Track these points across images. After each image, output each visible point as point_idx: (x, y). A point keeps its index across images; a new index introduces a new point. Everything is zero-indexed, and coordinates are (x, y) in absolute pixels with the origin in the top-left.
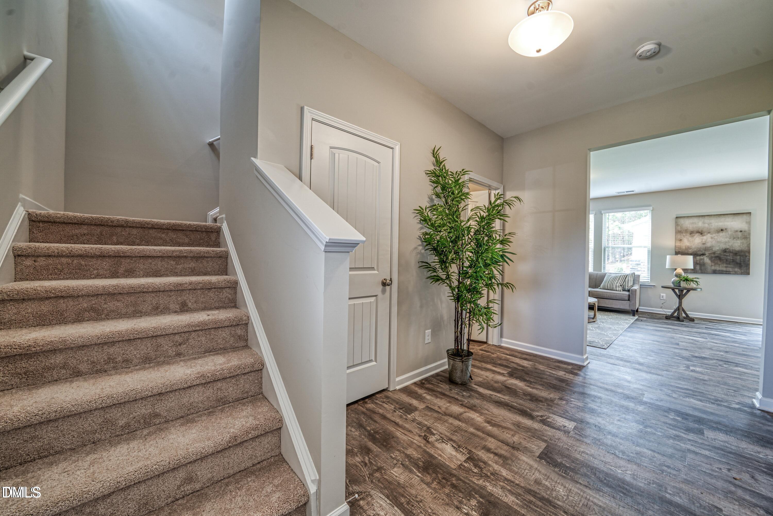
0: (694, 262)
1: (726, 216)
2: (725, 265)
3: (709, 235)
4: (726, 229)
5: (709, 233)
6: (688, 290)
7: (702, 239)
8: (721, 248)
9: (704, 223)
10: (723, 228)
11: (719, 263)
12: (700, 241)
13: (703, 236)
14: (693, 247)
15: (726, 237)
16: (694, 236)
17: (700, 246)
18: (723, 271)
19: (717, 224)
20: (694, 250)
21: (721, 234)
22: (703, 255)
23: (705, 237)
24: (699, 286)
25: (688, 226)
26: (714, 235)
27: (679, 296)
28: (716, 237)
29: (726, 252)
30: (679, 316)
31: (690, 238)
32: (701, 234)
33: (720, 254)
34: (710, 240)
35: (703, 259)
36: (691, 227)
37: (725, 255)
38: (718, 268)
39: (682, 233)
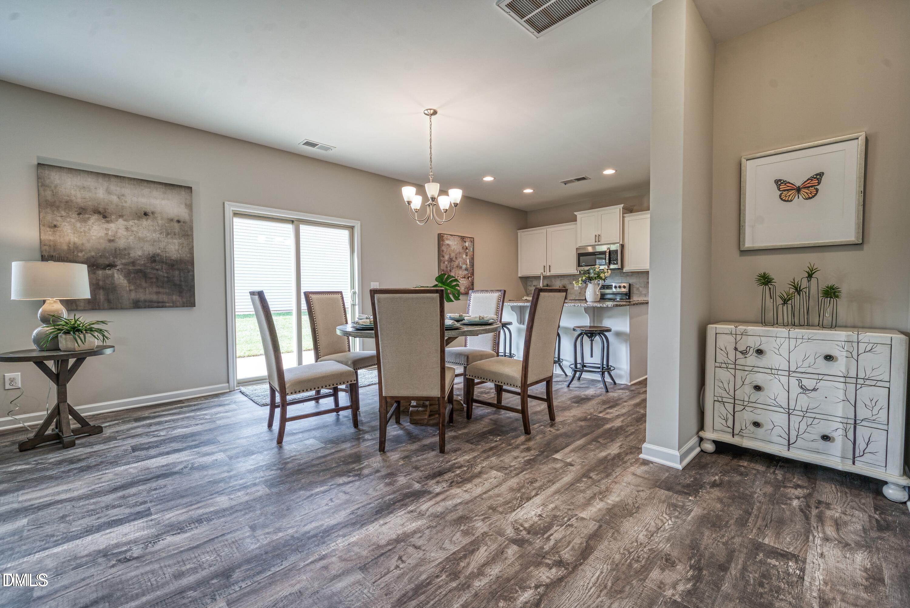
0: (91, 284)
1: (152, 185)
2: (155, 289)
3: (121, 221)
4: (153, 213)
5: (121, 216)
6: (81, 358)
7: (107, 229)
8: (146, 253)
9: (109, 192)
10: (149, 209)
11: (144, 284)
12: (102, 233)
13: (108, 222)
14: (88, 246)
15: (155, 231)
16: (89, 219)
17: (104, 244)
18: (151, 301)
19: (135, 199)
20: (89, 255)
21: (145, 222)
22: (111, 266)
23: (112, 226)
24: (108, 343)
25: (73, 192)
26: (131, 223)
27: (58, 375)
28: (135, 229)
29: (155, 261)
30: (61, 431)
31: (78, 225)
32: (105, 217)
33: (144, 265)
34: (122, 232)
35: (113, 276)
36: (79, 195)
37: (153, 268)
38: (142, 296)
39: (58, 208)
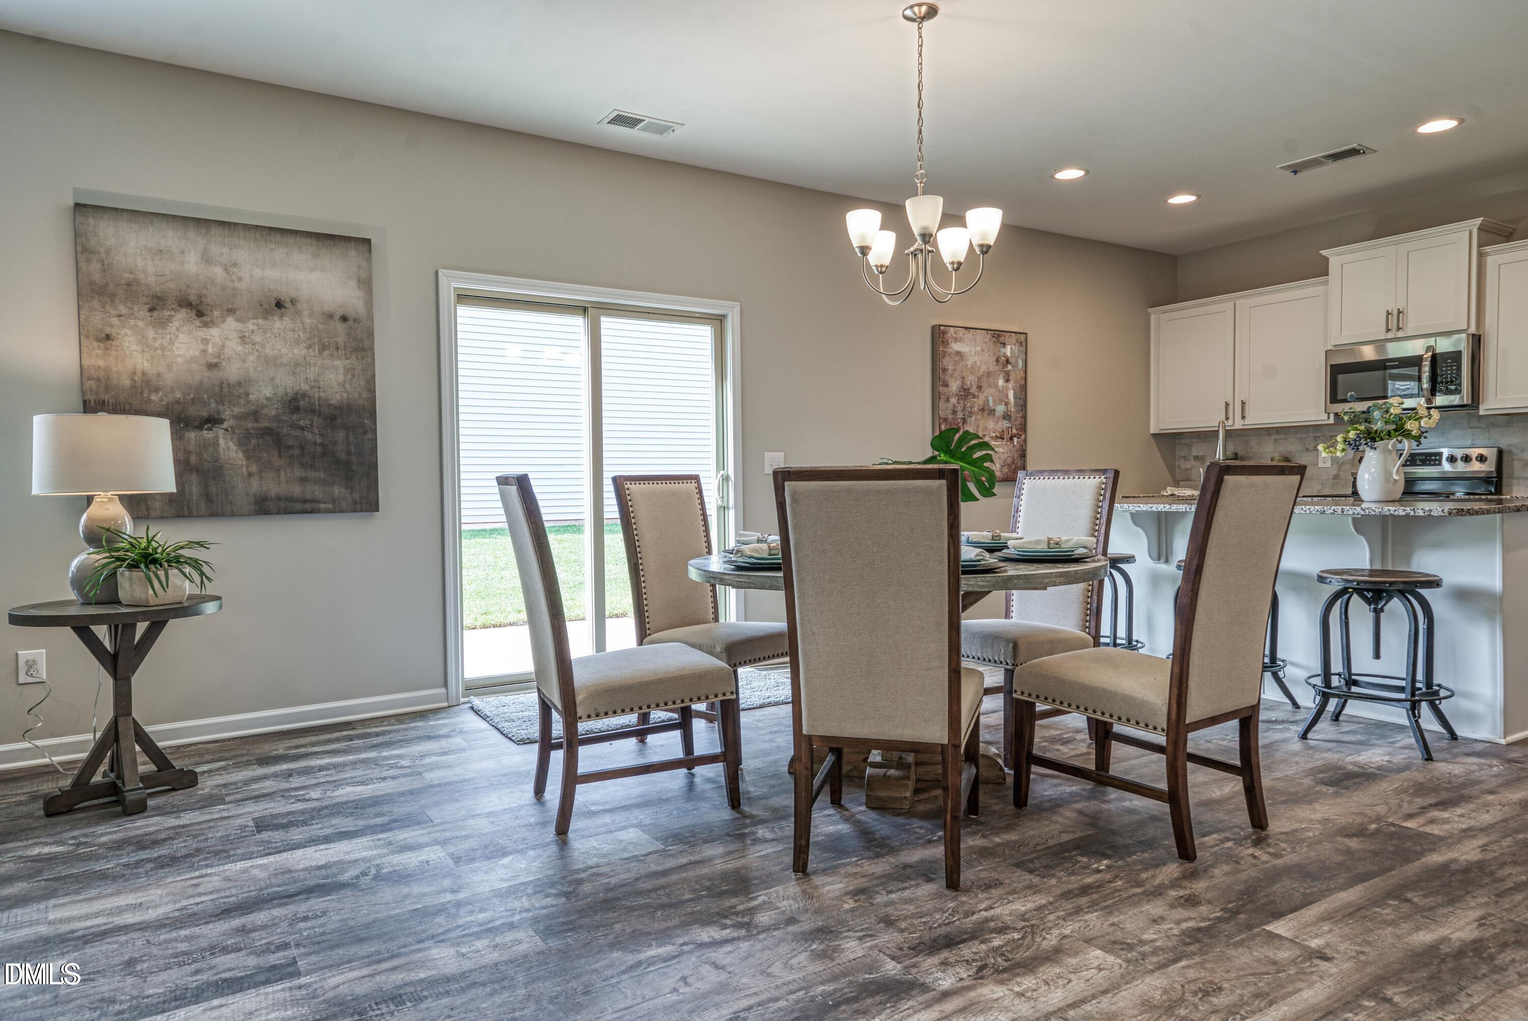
0: (177, 462)
1: (291, 240)
2: (298, 472)
3: (230, 321)
4: (293, 302)
5: (231, 311)
6: (157, 627)
7: (205, 341)
8: (281, 391)
9: (207, 259)
10: (285, 294)
11: (277, 462)
12: (194, 351)
13: (206, 325)
14: (169, 378)
15: (297, 342)
16: (169, 319)
17: (199, 374)
18: (290, 499)
19: (258, 272)
20: (171, 397)
21: (279, 324)
22: (213, 421)
23: (214, 332)
24: (211, 589)
25: (140, 262)
26: (250, 326)
27: (115, 656)
28: (258, 338)
29: (296, 409)
30: (120, 776)
31: (151, 333)
32: (200, 314)
33: (277, 418)
34: (234, 347)
35: (216, 444)
36: (151, 269)
37: (293, 426)
38: (273, 486)
39: (113, 297)
